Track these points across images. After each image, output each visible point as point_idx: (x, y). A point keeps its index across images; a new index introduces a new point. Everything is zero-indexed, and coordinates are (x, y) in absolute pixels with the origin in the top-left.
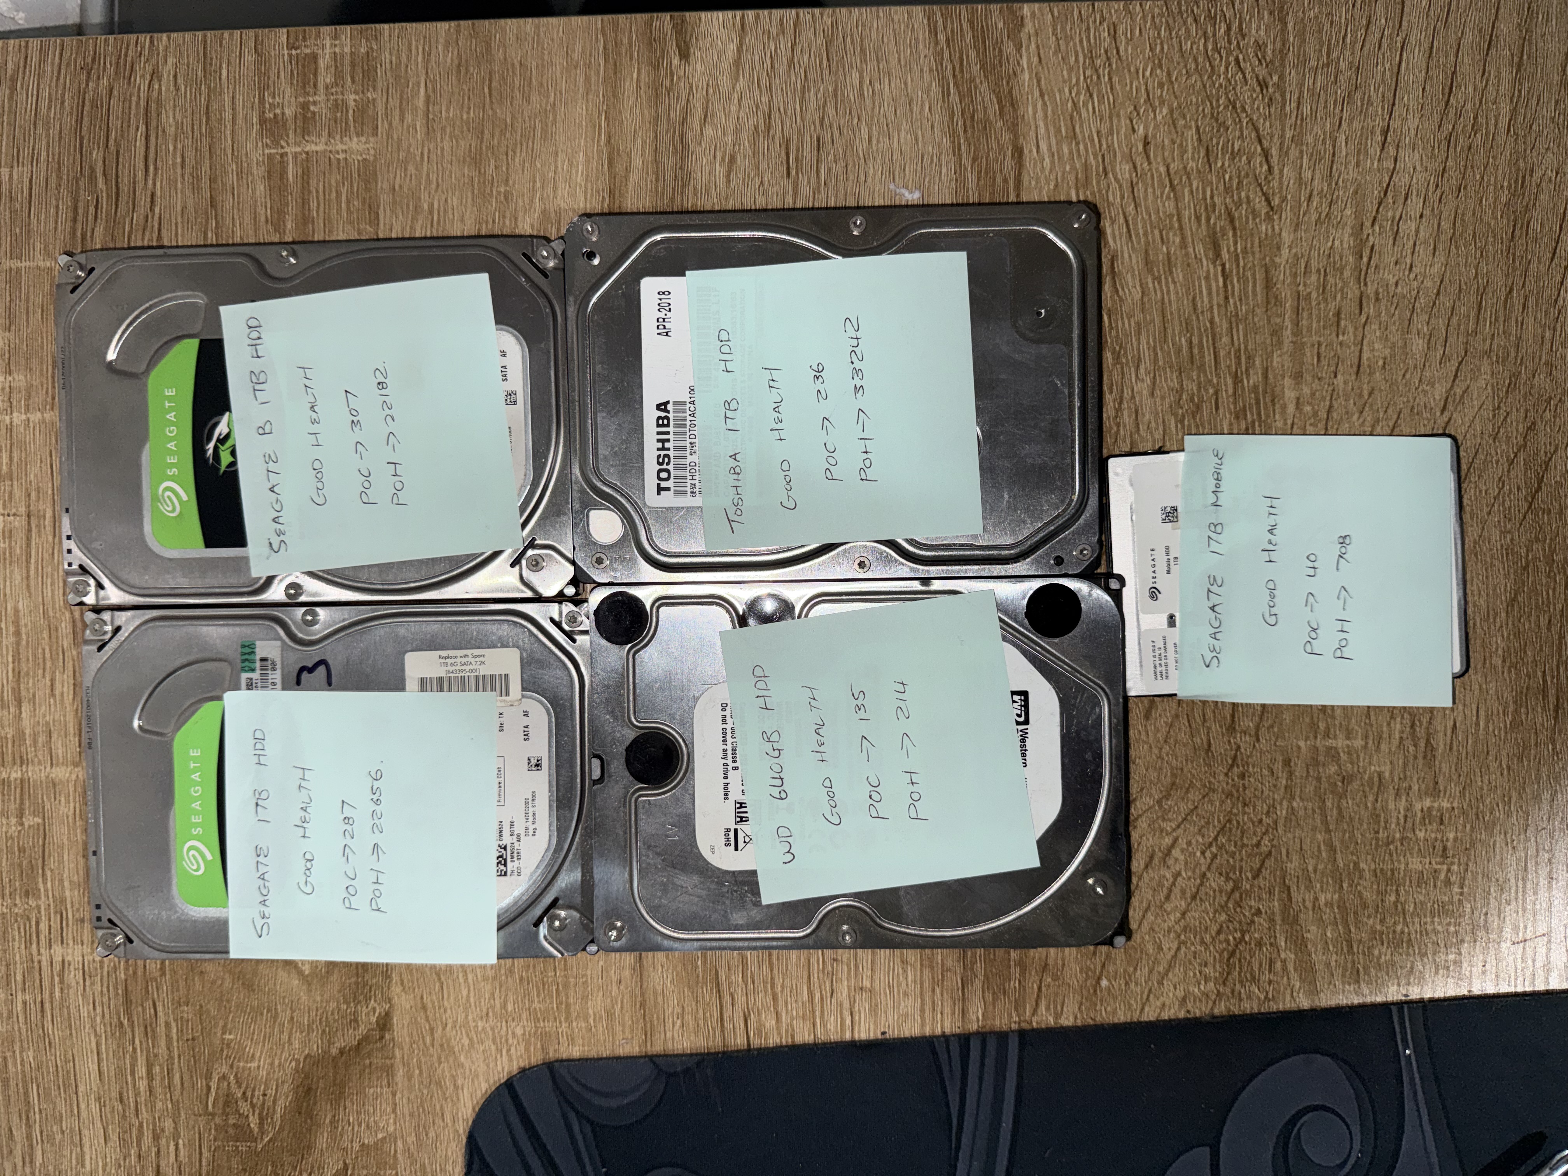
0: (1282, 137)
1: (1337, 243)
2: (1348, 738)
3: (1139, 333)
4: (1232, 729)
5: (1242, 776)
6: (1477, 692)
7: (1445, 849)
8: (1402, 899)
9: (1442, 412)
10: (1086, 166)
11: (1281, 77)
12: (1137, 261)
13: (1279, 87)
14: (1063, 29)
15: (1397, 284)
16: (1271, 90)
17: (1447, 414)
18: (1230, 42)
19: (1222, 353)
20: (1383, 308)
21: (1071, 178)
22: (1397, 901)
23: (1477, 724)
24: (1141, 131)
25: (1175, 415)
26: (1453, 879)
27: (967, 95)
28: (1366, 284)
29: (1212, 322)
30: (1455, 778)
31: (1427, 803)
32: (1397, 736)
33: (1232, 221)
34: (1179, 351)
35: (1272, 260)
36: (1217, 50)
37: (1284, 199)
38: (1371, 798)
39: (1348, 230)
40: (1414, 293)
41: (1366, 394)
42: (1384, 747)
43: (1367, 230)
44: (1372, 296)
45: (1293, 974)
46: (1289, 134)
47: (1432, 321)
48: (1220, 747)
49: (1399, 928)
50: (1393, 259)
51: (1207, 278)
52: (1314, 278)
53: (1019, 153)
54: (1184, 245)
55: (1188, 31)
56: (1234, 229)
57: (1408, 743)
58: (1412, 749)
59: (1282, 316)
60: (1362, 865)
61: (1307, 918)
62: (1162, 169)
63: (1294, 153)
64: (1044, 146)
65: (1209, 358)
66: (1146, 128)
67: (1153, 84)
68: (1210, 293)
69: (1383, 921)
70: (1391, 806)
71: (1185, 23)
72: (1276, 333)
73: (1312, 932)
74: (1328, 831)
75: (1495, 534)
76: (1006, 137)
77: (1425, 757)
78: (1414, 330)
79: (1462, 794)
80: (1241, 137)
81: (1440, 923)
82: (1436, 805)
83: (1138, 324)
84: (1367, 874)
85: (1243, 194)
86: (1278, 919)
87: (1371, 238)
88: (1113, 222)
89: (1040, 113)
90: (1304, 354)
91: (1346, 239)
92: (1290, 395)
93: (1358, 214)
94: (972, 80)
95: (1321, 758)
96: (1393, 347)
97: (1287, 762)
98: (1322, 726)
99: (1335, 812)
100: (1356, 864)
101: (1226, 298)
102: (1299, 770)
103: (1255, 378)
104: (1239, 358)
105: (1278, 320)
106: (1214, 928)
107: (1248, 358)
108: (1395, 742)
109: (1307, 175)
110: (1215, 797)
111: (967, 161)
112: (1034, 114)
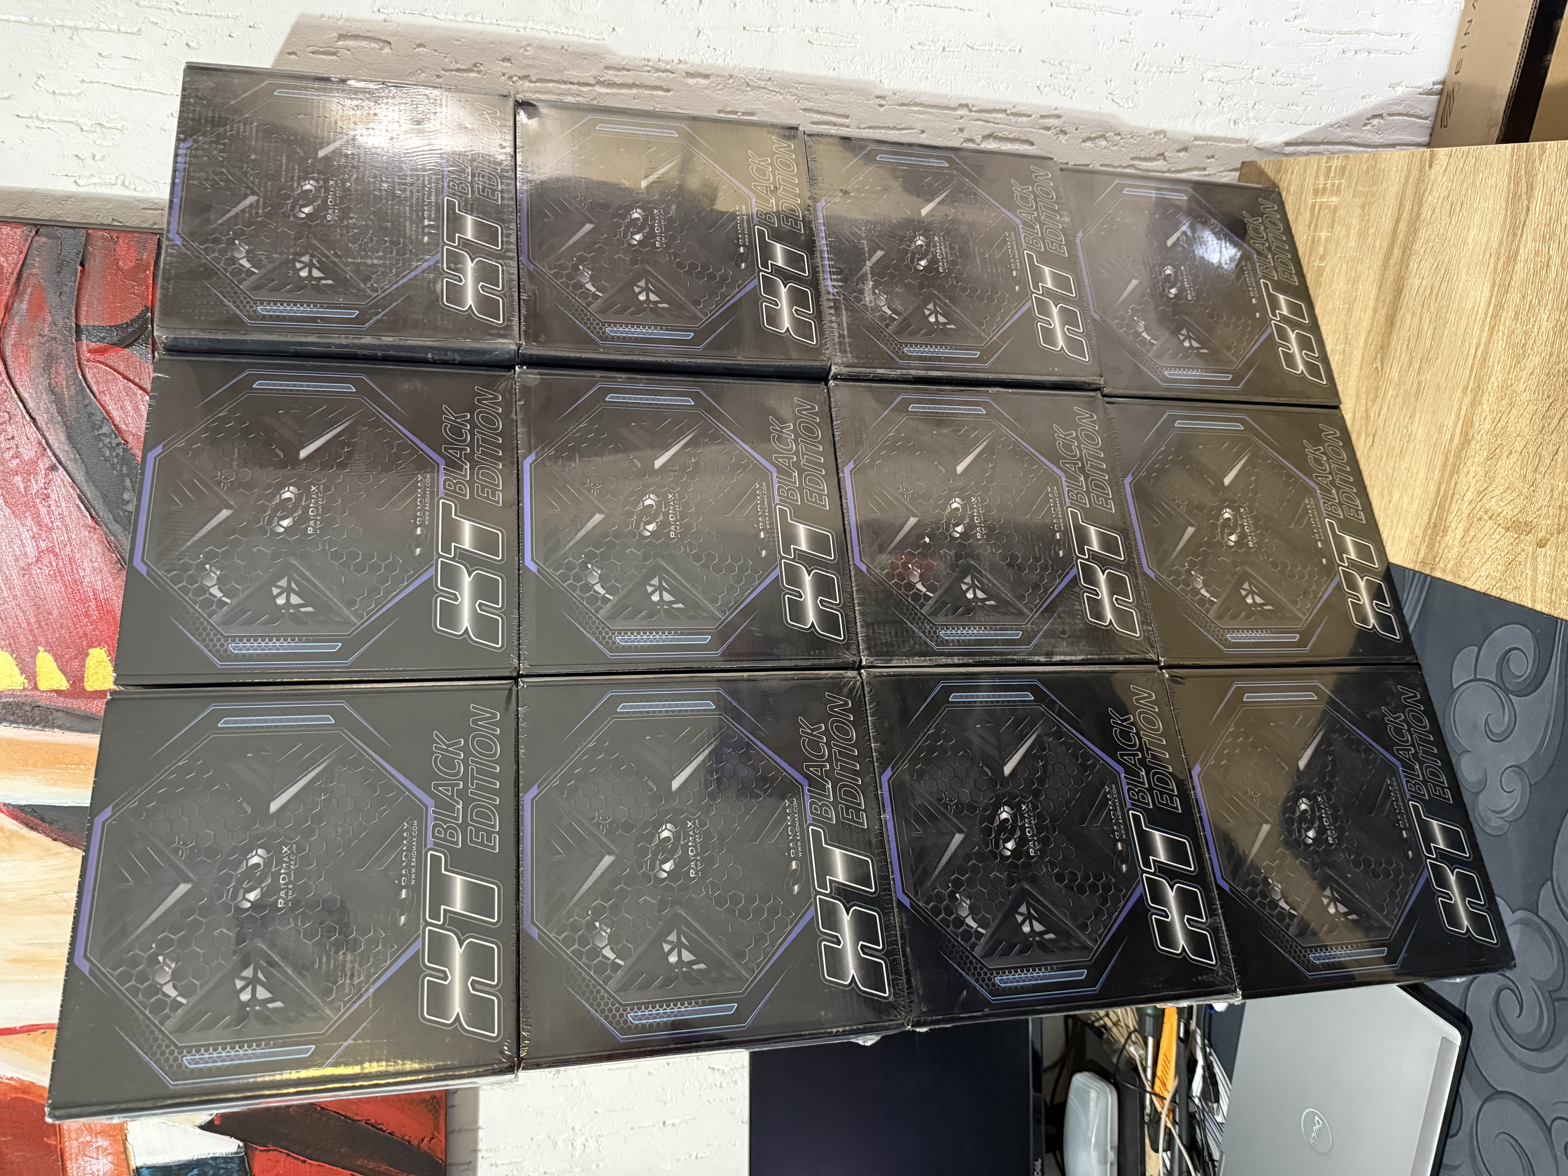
4: (1536, 470)
5: (1534, 492)
12: (1558, 261)
21: (1544, 222)
27: (1517, 185)
45: (1529, 581)
48: (1529, 477)
53: (1528, 209)
61: (1540, 559)
64: (1538, 207)
73: (1541, 566)
76: (1526, 202)
86: (1530, 555)
94: (1520, 177)
97: (1552, 491)
106: (1506, 551)
110: (1522, 497)
111: (1509, 213)
112: (1538, 193)
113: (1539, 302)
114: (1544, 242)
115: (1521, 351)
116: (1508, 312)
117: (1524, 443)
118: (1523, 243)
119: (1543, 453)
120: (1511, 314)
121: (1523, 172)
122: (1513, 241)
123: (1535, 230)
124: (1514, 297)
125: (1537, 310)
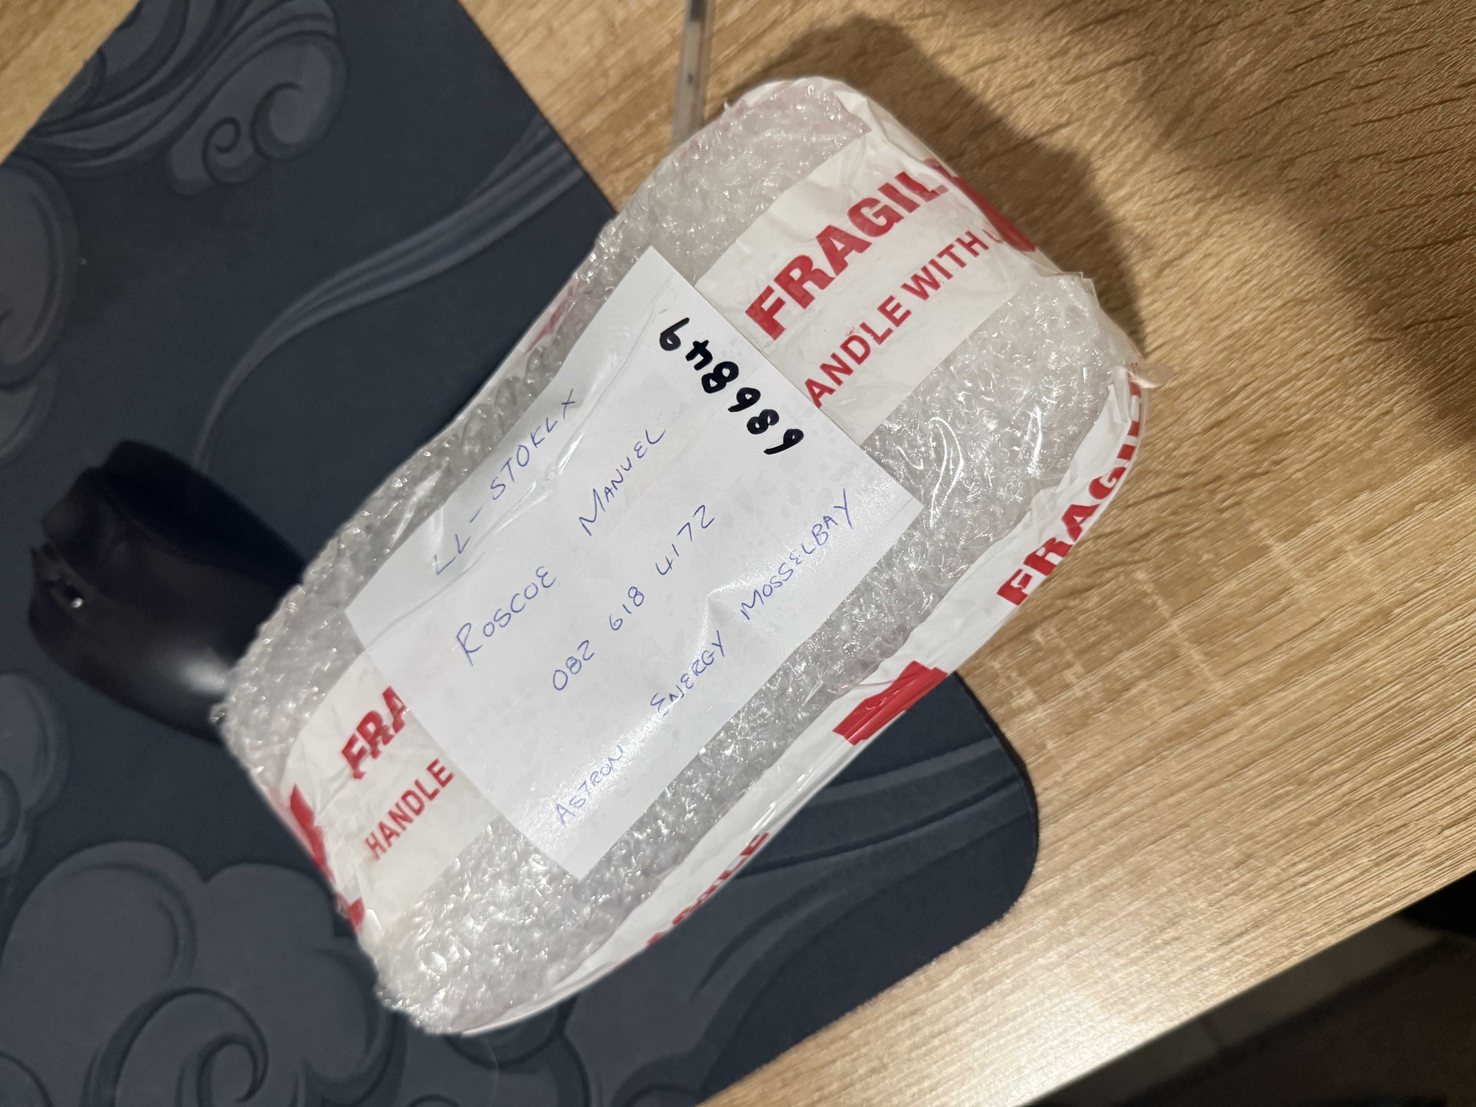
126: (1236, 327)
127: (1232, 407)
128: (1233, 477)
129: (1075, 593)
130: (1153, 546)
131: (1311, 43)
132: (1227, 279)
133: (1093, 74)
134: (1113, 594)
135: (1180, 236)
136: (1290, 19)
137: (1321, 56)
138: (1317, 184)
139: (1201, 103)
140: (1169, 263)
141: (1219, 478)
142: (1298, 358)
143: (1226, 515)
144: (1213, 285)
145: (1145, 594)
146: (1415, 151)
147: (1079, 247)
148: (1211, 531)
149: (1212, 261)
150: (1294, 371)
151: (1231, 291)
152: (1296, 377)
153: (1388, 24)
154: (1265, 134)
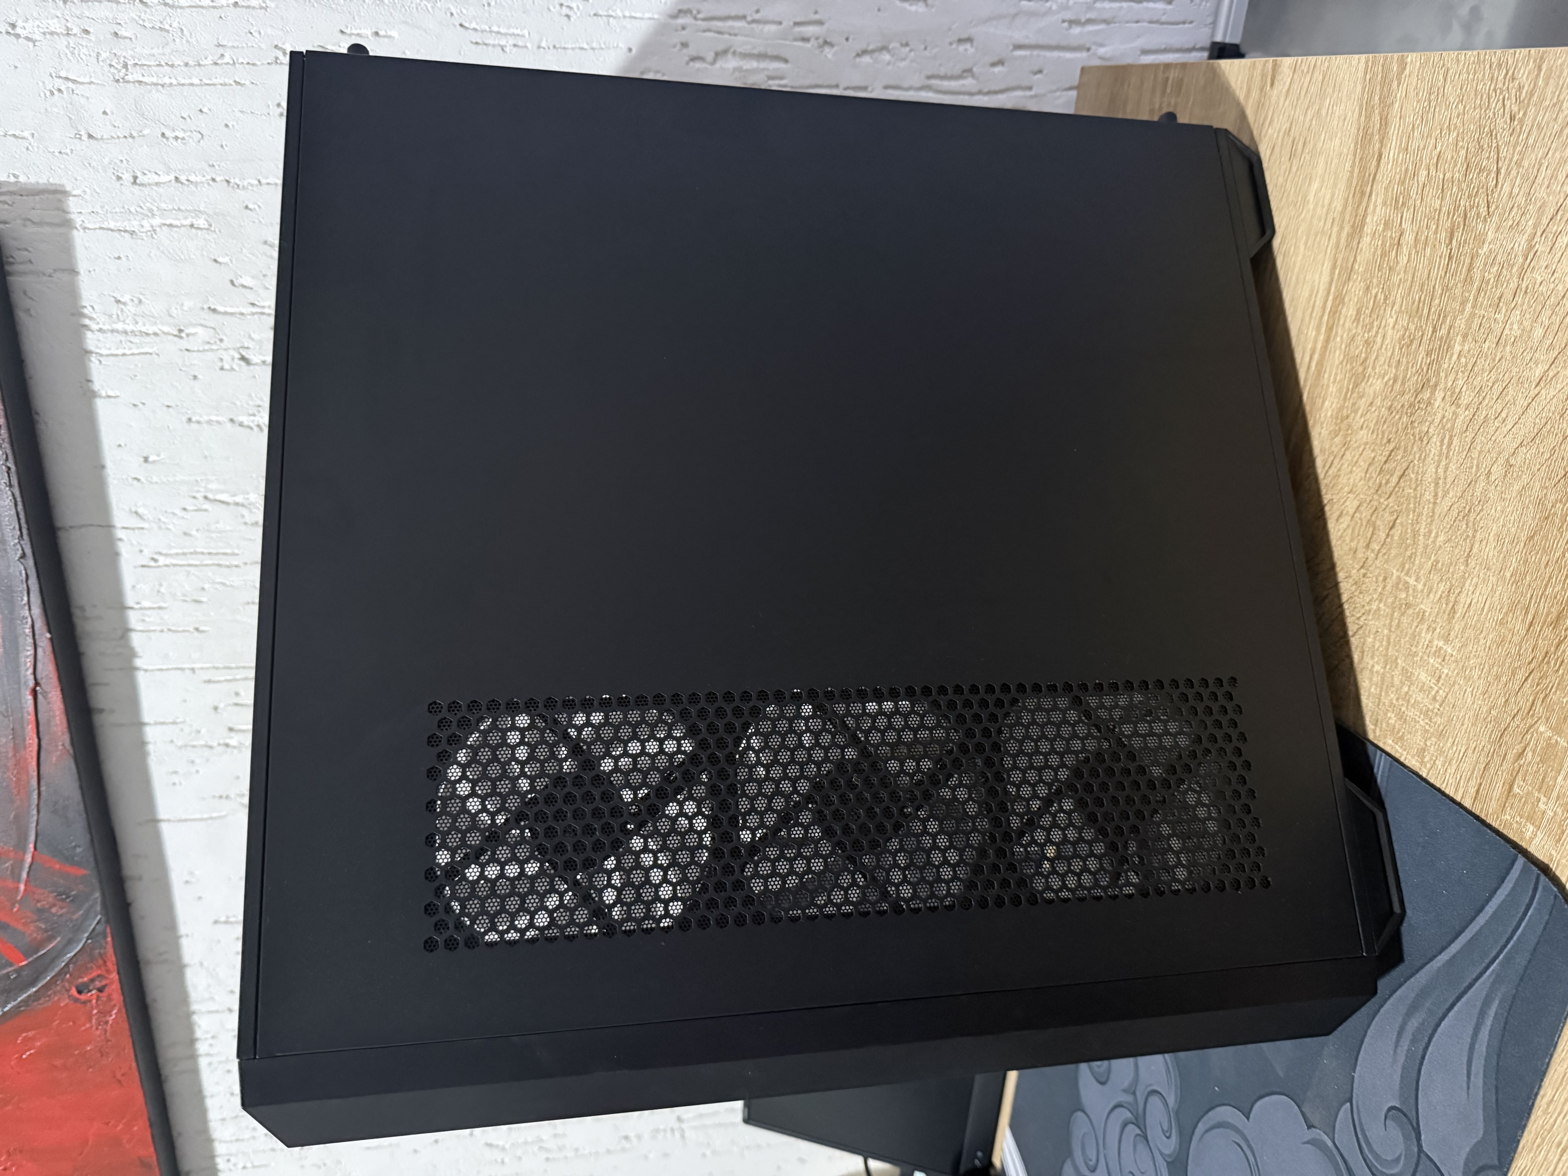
0: (1511, 160)
1: (1517, 245)
2: (1416, 581)
3: (1399, 286)
4: (1368, 546)
5: (1364, 575)
6: (1490, 589)
7: (1440, 677)
8: (1410, 693)
9: (1536, 386)
10: (1407, 170)
11: (1525, 114)
13: (1521, 122)
14: (1423, 72)
15: (1541, 284)
16: (1516, 123)
17: (1538, 388)
18: (1504, 84)
19: (1433, 310)
20: (1527, 299)
21: (1398, 177)
22: (1407, 693)
23: (1483, 609)
24: (1439, 149)
25: (1400, 343)
26: (1438, 698)
27: (1368, 117)
28: (1523, 280)
29: (1434, 287)
30: (1459, 636)
31: (1441, 644)
32: (1440, 593)
33: (1465, 219)
34: (1413, 303)
35: (1477, 251)
36: (1495, 90)
37: (1497, 207)
38: (1415, 624)
39: (1526, 236)
40: (1549, 293)
41: (1497, 359)
42: (1431, 596)
43: (1537, 239)
44: (1524, 289)
46: (1515, 159)
47: (1554, 317)
48: (1360, 555)
49: (1403, 709)
50: (1545, 265)
51: (1441, 257)
52: (1496, 268)
53: (1380, 156)
54: (1436, 232)
55: (1484, 75)
56: (1464, 225)
57: (1444, 601)
58: (1444, 605)
59: (1470, 292)
60: (1399, 661)
62: (1441, 176)
63: (1514, 172)
64: (1391, 155)
65: (1426, 311)
66: (1442, 146)
67: (1454, 114)
68: (1439, 268)
69: (1397, 699)
70: (1423, 635)
71: (1484, 69)
72: (1463, 303)
74: (1390, 631)
75: (1537, 485)
76: (1377, 146)
77: (1449, 615)
78: (1540, 321)
79: (1459, 650)
80: (1488, 158)
81: (1423, 720)
82: (1445, 647)
83: (1400, 280)
84: (1400, 668)
85: (1477, 200)
87: (1537, 246)
88: (1408, 210)
89: (1396, 131)
90: (1473, 322)
91: (1522, 243)
92: (1457, 348)
93: (1535, 226)
94: (1373, 107)
95: (1400, 586)
96: (1523, 330)
97: (1385, 579)
98: (1407, 566)
99: (1397, 621)
100: (1396, 659)
101: (1446, 273)
102: (1389, 588)
103: (1444, 331)
104: (1440, 315)
105: (1467, 294)
107: (1444, 317)
108: (1438, 596)
109: (1516, 190)
111: (1357, 160)
112: (1393, 131)
113: (1385, 300)
114: (1396, 208)
115: (1361, 369)
116: (1348, 308)
117: (1356, 503)
118: (1371, 207)
119: (1378, 523)
120: (1352, 312)
121: (1377, 98)
122: (1360, 203)
123: (1386, 189)
124: (1356, 288)
125: (1382, 308)
126: (1511, 569)
127: (1532, 611)
128: (1553, 649)
129: (1521, 755)
130: (1539, 709)
131: (1467, 412)
132: (1495, 547)
133: (1395, 487)
134: (1536, 746)
135: (1465, 540)
136: (1453, 407)
137: (1474, 415)
138: (1506, 475)
139: (1441, 471)
140: (1469, 556)
141: (1547, 653)
142: (1545, 568)
143: (1561, 672)
144: (1491, 554)
145: (1550, 738)
146: (1536, 431)
147: (1430, 573)
148: (1559, 684)
149: (1484, 543)
150: (1548, 575)
151: (1500, 552)
152: (1550, 578)
153: (1491, 380)
154: (1472, 467)
